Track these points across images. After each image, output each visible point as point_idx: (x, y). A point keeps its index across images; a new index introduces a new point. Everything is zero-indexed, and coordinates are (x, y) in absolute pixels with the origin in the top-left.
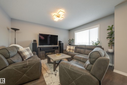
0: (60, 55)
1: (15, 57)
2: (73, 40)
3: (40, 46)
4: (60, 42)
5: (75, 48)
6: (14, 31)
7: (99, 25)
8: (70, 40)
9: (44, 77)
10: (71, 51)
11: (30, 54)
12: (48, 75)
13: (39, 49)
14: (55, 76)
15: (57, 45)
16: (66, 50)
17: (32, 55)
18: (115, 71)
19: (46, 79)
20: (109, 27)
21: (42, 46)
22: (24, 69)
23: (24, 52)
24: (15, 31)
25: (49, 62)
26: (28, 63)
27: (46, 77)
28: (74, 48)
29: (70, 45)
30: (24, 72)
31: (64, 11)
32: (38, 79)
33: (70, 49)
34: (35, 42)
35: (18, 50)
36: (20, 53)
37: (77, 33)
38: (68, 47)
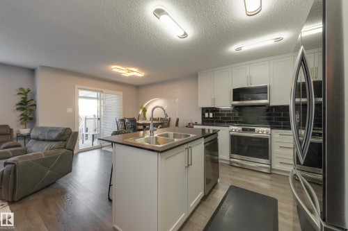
20: (21, 89)
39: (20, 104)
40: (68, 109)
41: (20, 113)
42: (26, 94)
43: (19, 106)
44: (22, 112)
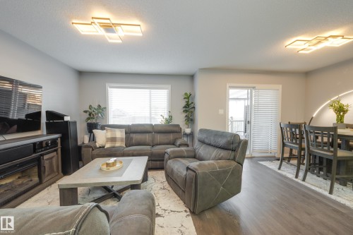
20: (186, 94)
33: (113, 140)
39: (185, 107)
40: (220, 110)
41: (184, 115)
42: (188, 98)
43: (184, 109)
44: (186, 114)
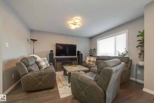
0: (77, 67)
1: (33, 66)
2: (95, 50)
3: (57, 57)
4: (78, 52)
5: (97, 59)
6: (32, 41)
7: (127, 31)
8: (91, 49)
9: (58, 88)
10: (91, 63)
11: (47, 64)
12: (62, 86)
13: (56, 59)
14: (69, 87)
15: (76, 55)
16: (85, 62)
17: (49, 65)
18: (145, 90)
19: (59, 89)
20: (139, 32)
21: (59, 57)
22: (40, 77)
23: (41, 63)
24: (34, 42)
25: (65, 74)
26: (43, 72)
27: (60, 87)
28: (95, 60)
29: (91, 56)
30: (40, 80)
31: (80, 18)
32: (52, 88)
33: (90, 61)
34: (51, 53)
35: (36, 60)
36: (37, 63)
37: (100, 41)
38: (88, 58)
